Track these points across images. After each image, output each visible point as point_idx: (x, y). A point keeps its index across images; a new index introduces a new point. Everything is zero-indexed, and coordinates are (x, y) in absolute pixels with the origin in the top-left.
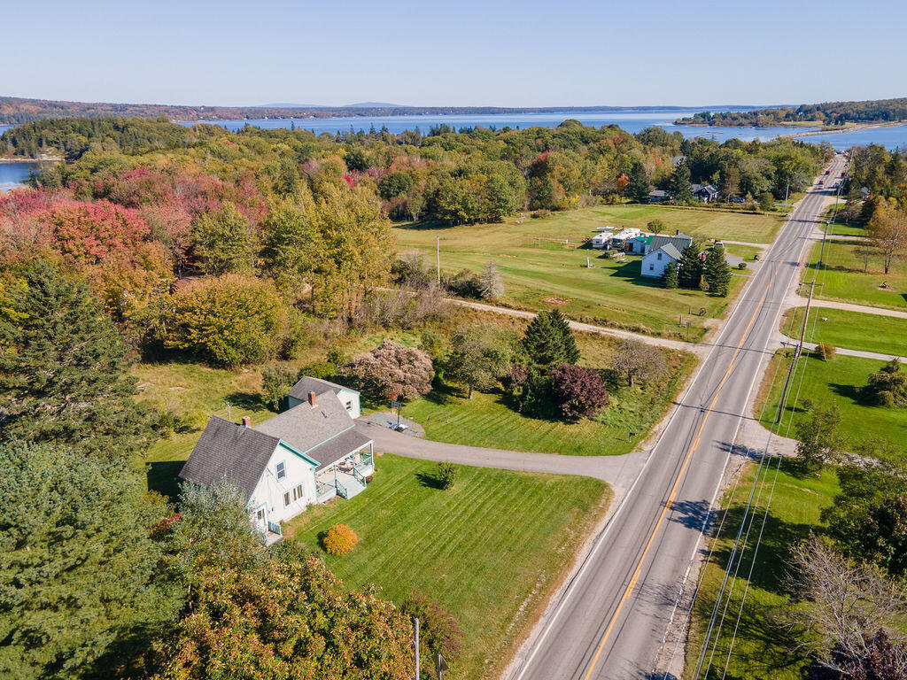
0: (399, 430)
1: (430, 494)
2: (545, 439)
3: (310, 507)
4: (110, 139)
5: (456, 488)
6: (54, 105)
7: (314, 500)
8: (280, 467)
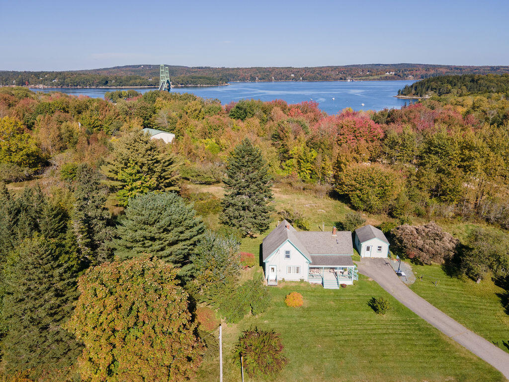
0: (399, 275)
1: (367, 310)
2: (502, 332)
3: (302, 281)
4: (464, 87)
5: (386, 317)
6: (456, 68)
7: (306, 279)
8: (288, 252)
